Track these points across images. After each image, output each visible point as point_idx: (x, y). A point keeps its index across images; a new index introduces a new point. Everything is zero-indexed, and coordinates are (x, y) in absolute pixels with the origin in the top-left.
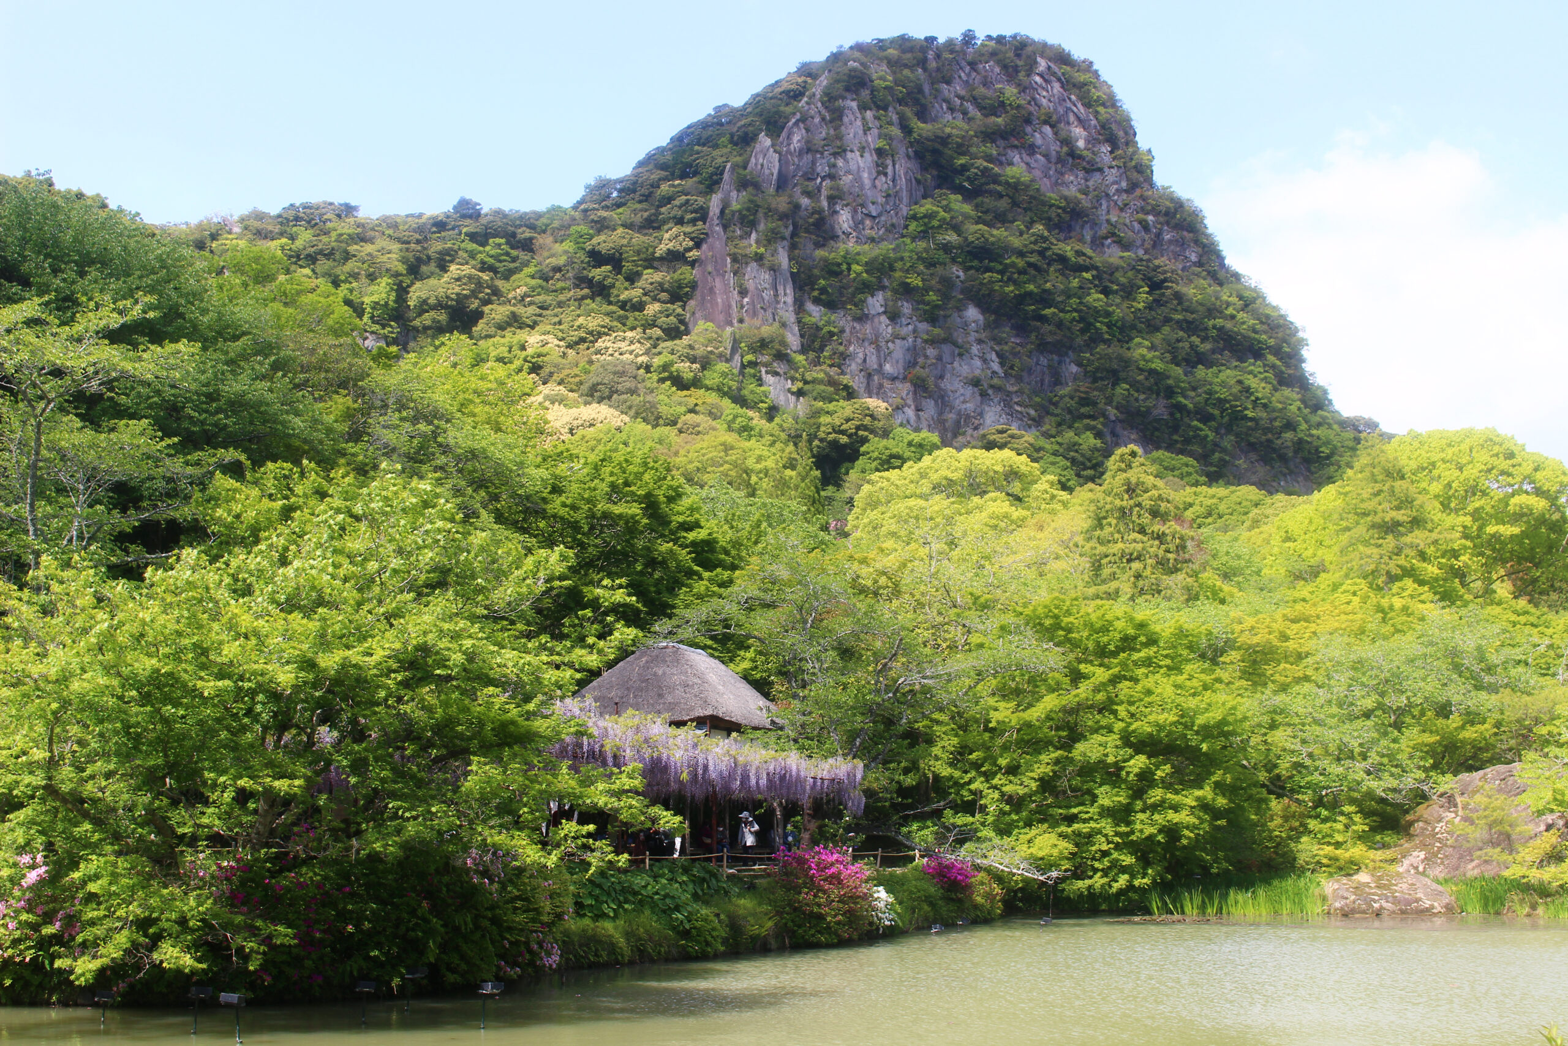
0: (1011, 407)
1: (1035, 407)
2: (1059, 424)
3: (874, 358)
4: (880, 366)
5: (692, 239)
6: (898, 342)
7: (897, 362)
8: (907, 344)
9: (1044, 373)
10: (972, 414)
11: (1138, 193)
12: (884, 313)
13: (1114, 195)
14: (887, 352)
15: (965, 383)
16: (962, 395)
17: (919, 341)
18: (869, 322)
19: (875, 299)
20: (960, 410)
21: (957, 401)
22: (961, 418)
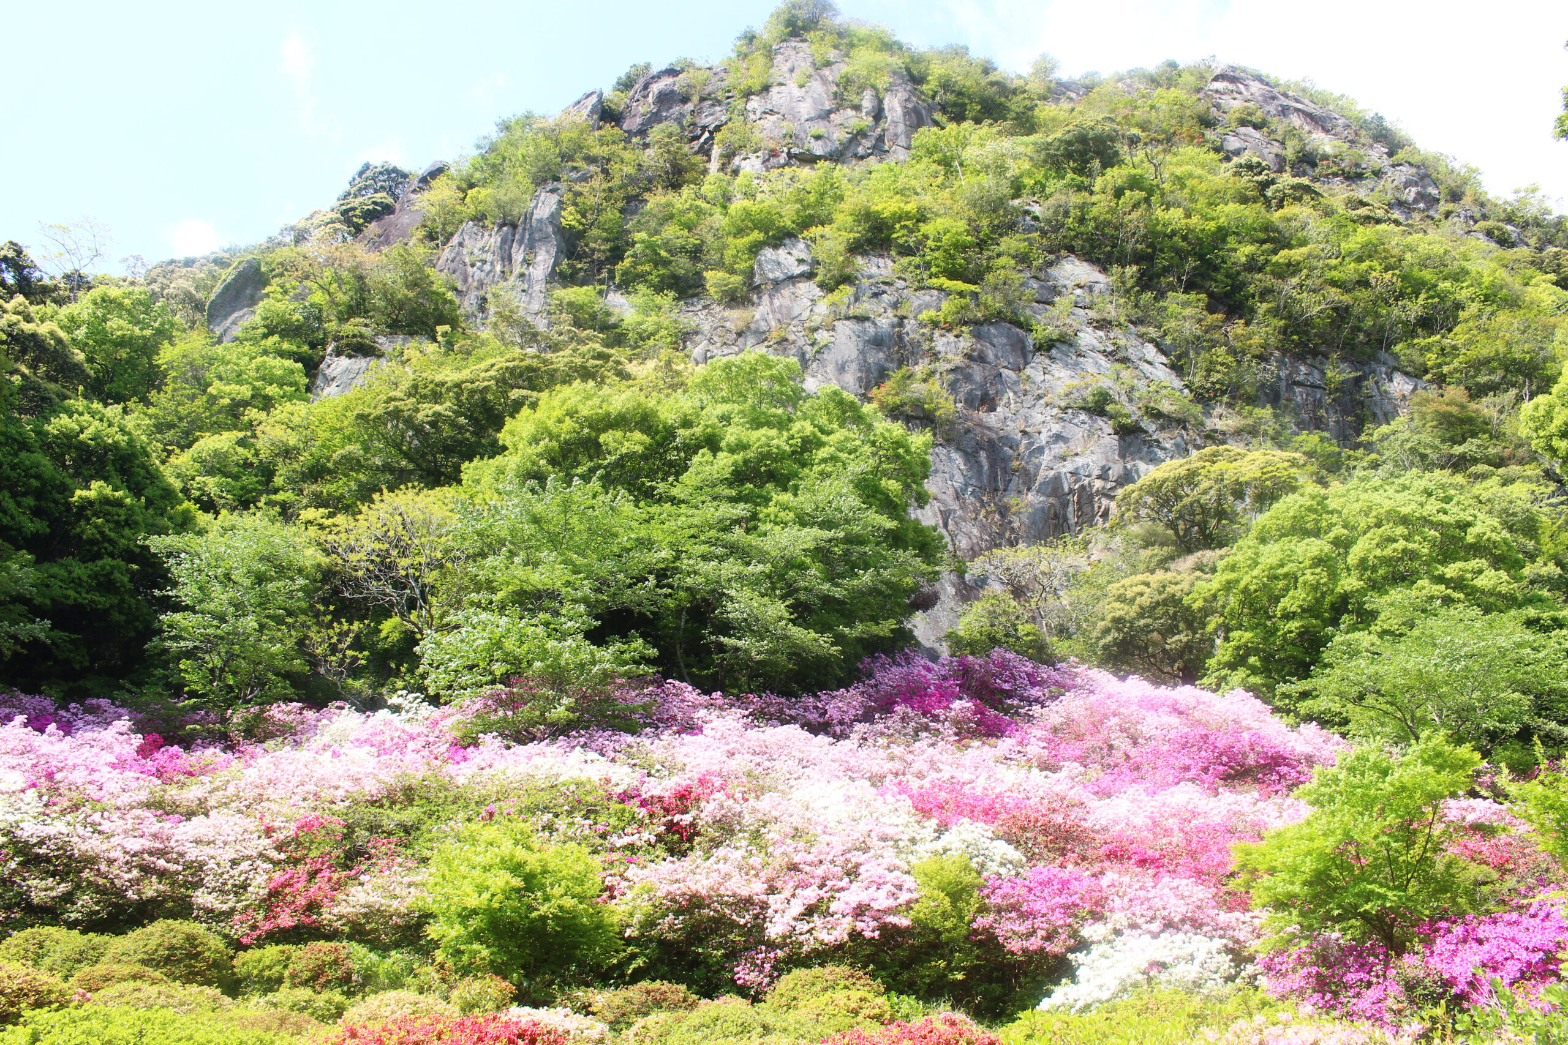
6: (845, 329)
7: (842, 369)
8: (872, 330)
9: (1318, 404)
10: (1098, 484)
11: (1467, 200)
12: (810, 276)
13: (1416, 201)
14: (810, 351)
15: (1064, 410)
16: (1058, 438)
17: (910, 325)
18: (766, 298)
19: (782, 252)
20: (1057, 478)
21: (1046, 458)
22: (1065, 505)
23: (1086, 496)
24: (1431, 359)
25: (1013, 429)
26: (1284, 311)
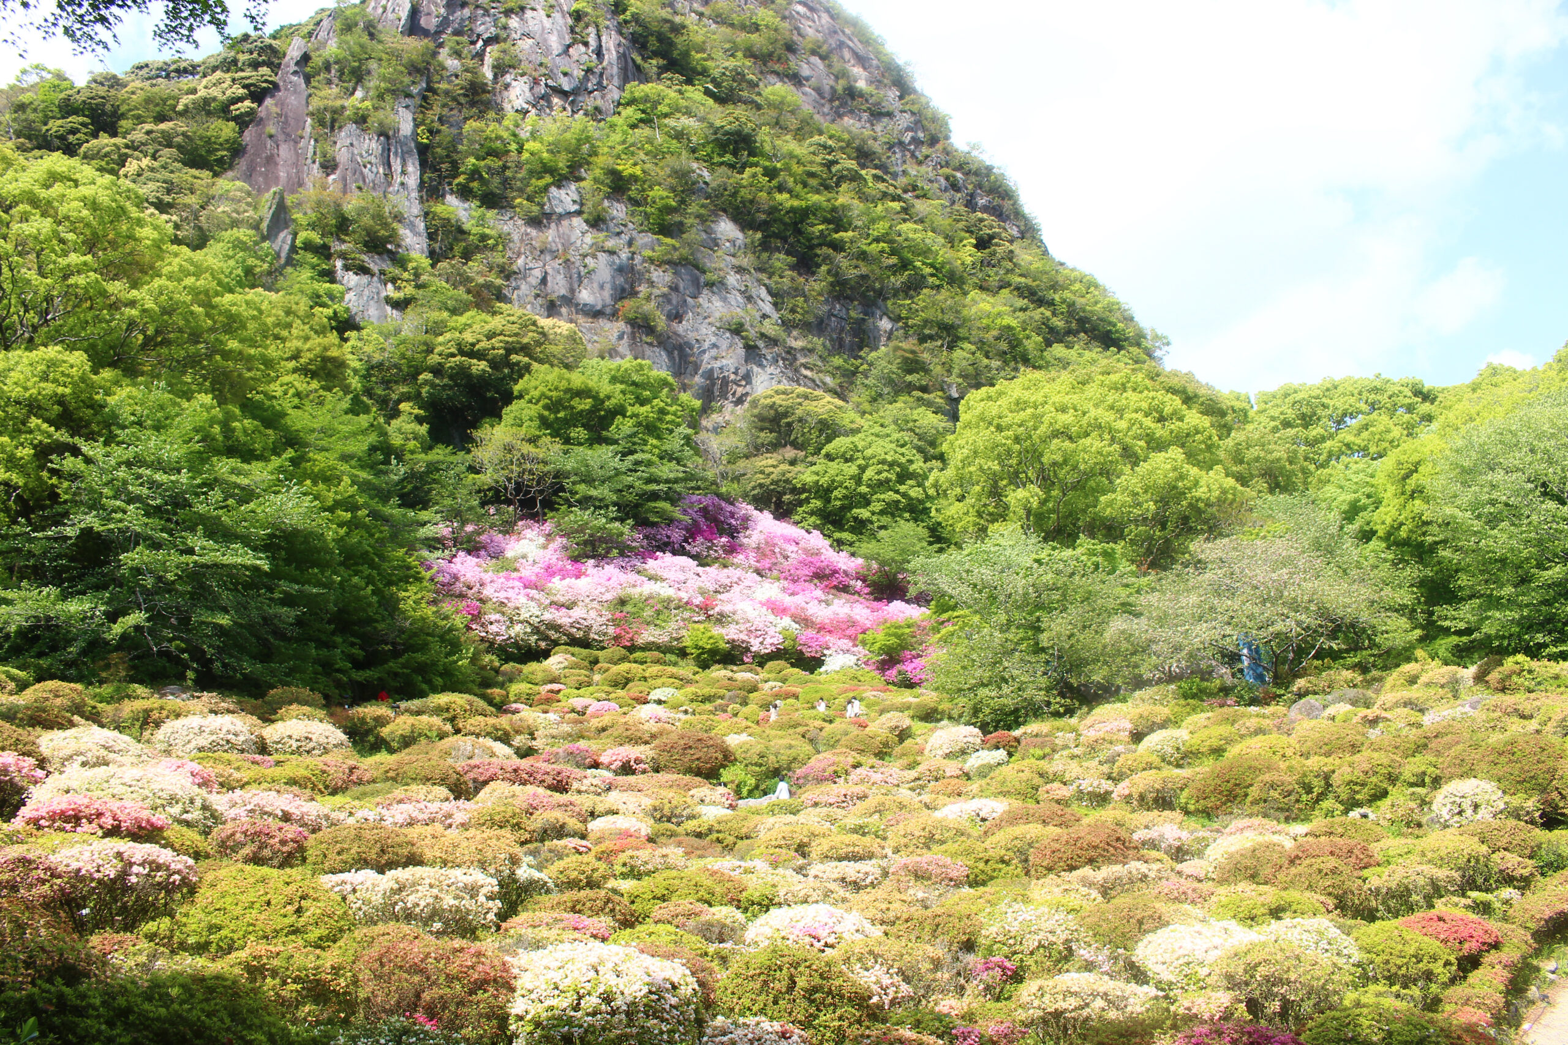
0: (796, 371)
1: (835, 372)
2: (874, 400)
3: (560, 279)
4: (572, 291)
5: (244, 87)
6: (603, 257)
7: (602, 287)
8: (617, 261)
9: (842, 329)
10: (732, 377)
11: (939, 147)
12: (579, 213)
13: (910, 144)
14: (583, 271)
15: (719, 328)
16: (714, 346)
17: (638, 259)
18: (553, 225)
19: (563, 192)
20: (712, 370)
21: (706, 357)
22: (713, 384)
23: (725, 382)
24: (904, 313)
25: (691, 336)
26: (835, 272)
